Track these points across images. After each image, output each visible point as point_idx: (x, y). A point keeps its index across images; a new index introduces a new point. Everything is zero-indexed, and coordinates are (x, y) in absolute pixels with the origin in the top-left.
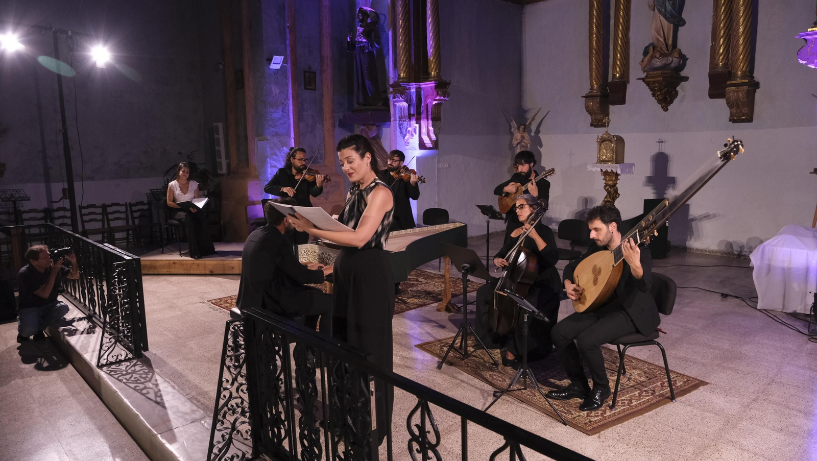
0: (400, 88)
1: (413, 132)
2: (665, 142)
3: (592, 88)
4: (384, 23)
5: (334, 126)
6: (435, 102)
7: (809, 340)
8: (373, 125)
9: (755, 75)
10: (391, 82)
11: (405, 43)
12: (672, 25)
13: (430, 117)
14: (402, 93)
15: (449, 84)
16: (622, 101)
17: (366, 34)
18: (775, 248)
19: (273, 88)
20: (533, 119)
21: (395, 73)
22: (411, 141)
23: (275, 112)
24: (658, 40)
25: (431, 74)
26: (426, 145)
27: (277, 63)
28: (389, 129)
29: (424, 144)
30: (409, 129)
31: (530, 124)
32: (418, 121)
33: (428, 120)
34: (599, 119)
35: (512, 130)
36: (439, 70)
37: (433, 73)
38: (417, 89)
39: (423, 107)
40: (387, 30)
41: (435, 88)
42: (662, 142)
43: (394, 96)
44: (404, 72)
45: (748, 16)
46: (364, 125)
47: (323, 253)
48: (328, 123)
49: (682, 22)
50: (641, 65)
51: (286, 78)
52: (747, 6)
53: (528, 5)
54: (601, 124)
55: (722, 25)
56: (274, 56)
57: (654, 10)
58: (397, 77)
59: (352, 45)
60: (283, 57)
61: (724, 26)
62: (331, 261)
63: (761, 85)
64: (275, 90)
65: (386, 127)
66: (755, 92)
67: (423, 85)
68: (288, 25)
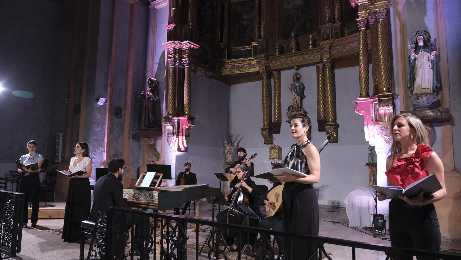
0: (169, 119)
1: (175, 142)
3: (264, 125)
4: (161, 87)
5: (129, 138)
6: (187, 127)
7: (374, 237)
8: (152, 138)
9: (337, 121)
10: (164, 116)
11: (173, 97)
12: (300, 98)
13: (184, 135)
14: (170, 122)
15: (194, 118)
16: (279, 132)
17: (152, 91)
18: (354, 196)
19: (97, 115)
20: (236, 140)
21: (166, 112)
22: (173, 147)
23: (97, 128)
24: (294, 104)
25: (185, 113)
27: (102, 102)
28: (161, 140)
29: (181, 149)
30: (173, 140)
31: (234, 142)
32: (178, 136)
33: (183, 136)
34: (269, 141)
35: (225, 145)
36: (190, 111)
37: (187, 112)
38: (178, 120)
39: (180, 129)
40: (162, 90)
41: (188, 120)
43: (165, 123)
44: (171, 111)
45: (332, 95)
46: (147, 138)
47: (135, 194)
48: (126, 136)
49: (304, 97)
50: (287, 115)
51: (105, 110)
52: (331, 91)
53: (233, 85)
54: (269, 143)
55: (321, 99)
56: (101, 98)
57: (291, 91)
58: (167, 113)
59: (144, 96)
60: (105, 99)
61: (322, 99)
62: (140, 197)
63: (340, 126)
64: (99, 116)
65: (159, 140)
66: (338, 129)
67: (182, 118)
68: (110, 83)
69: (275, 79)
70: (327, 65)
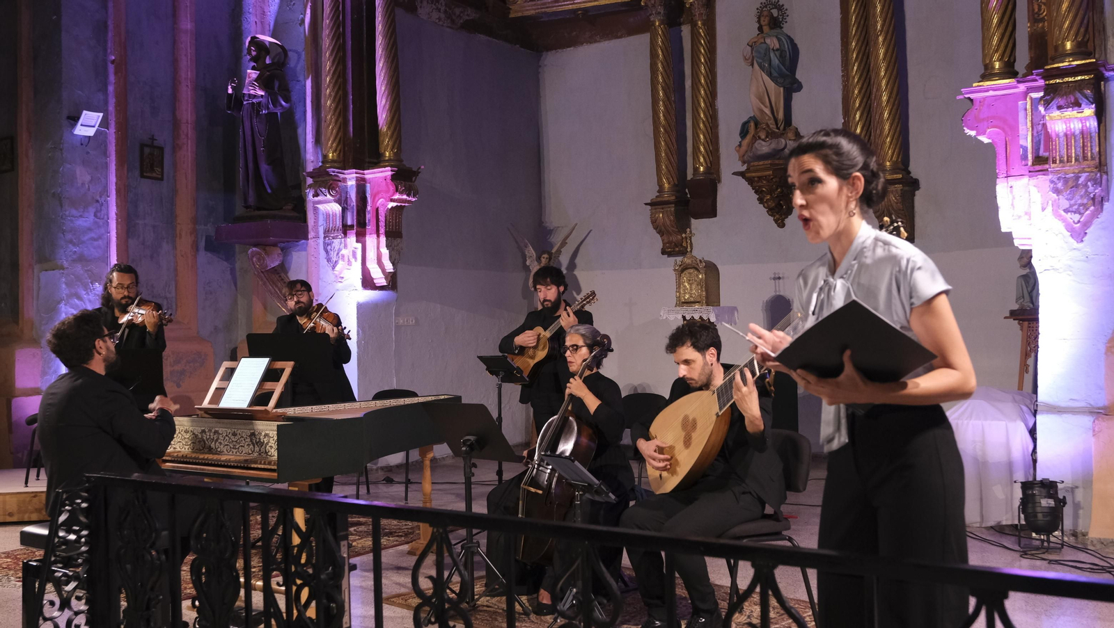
0: (327, 178)
1: (351, 257)
2: (783, 278)
3: (661, 190)
4: (296, 66)
5: (195, 247)
6: (391, 205)
7: (1021, 556)
8: (275, 245)
9: (911, 168)
10: (310, 168)
11: (337, 100)
12: (782, 89)
13: (382, 230)
14: (330, 188)
15: (416, 173)
16: (711, 212)
17: (263, 82)
18: (960, 422)
19: (78, 172)
20: (564, 243)
21: (317, 154)
22: (346, 274)
23: (81, 216)
24: (762, 111)
25: (383, 155)
26: (375, 281)
27: (89, 124)
28: (303, 253)
29: (372, 279)
30: (344, 252)
31: (559, 252)
32: (361, 237)
33: (378, 236)
34: (676, 244)
35: (528, 263)
36: (399, 149)
37: (387, 154)
38: (358, 180)
39: (369, 212)
40: (301, 78)
41: (392, 180)
42: (779, 278)
43: (316, 192)
44: (335, 151)
45: (893, 77)
46: (255, 246)
47: (203, 431)
48: (185, 242)
49: (796, 85)
50: (738, 151)
51: (105, 154)
52: (890, 62)
53: (549, 53)
54: (679, 251)
55: (856, 92)
56: (85, 112)
57: (752, 65)
58: (321, 159)
59: (237, 100)
60: (101, 115)
61: (860, 92)
62: (220, 443)
63: (922, 184)
64: (82, 175)
65: (299, 251)
66: (914, 195)
67: (370, 174)
68: (113, 58)
69: (696, 25)
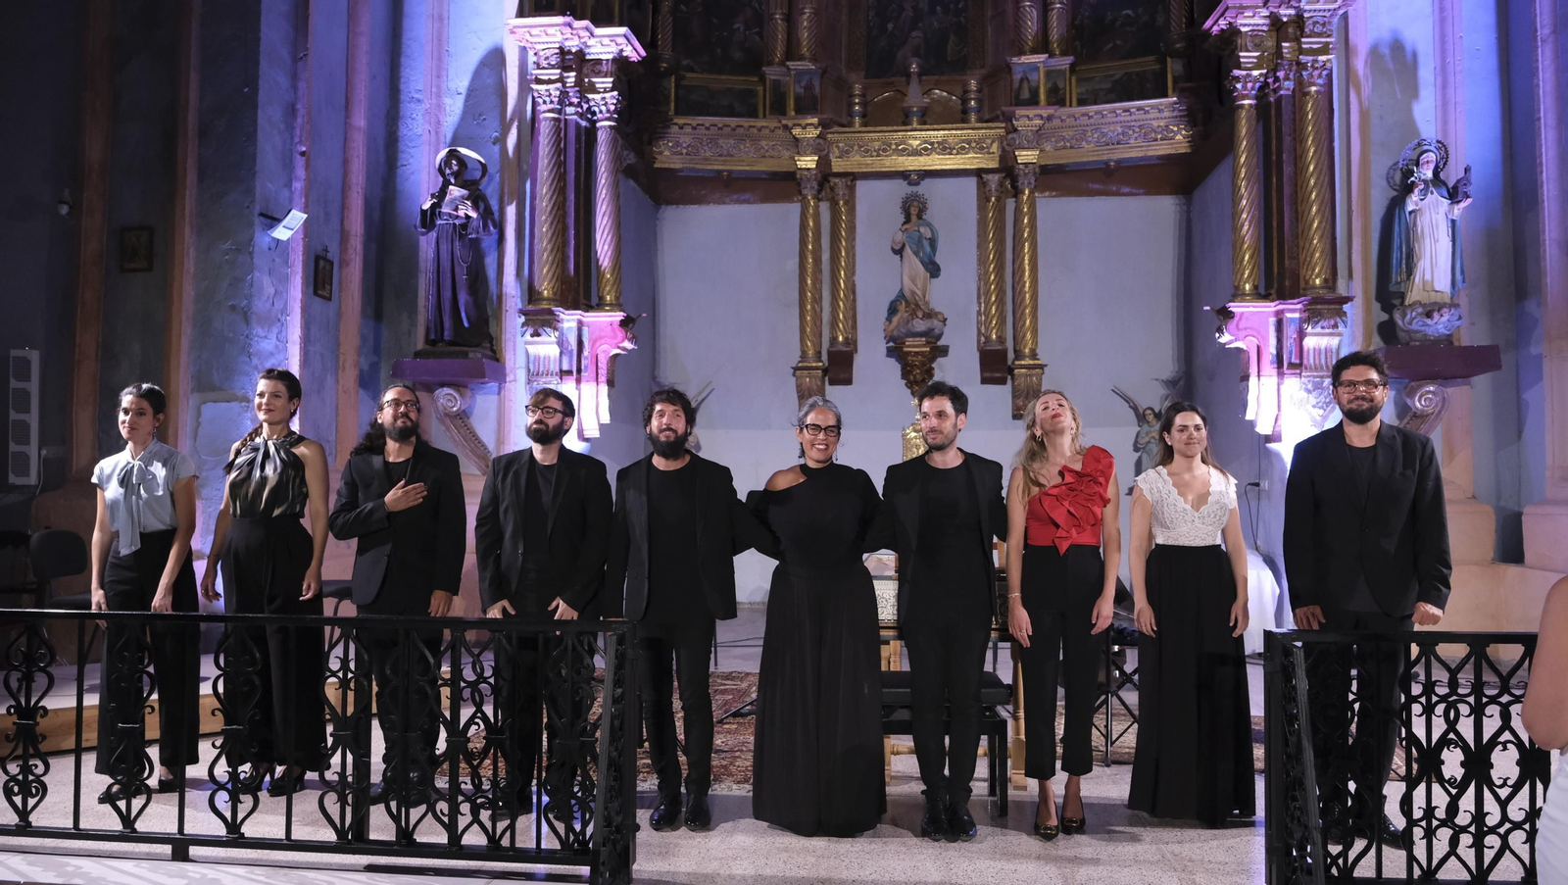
3: (804, 355)
6: (615, 352)
9: (1040, 356)
11: (556, 234)
12: (928, 274)
14: (552, 328)
15: (634, 321)
16: (847, 380)
17: (472, 201)
19: (265, 283)
23: (266, 337)
25: (605, 298)
26: (585, 433)
27: (290, 226)
29: (583, 430)
32: (579, 384)
33: (598, 384)
36: (620, 293)
37: (611, 298)
38: (581, 321)
39: (588, 358)
41: (620, 325)
43: (536, 331)
44: (551, 289)
46: (446, 385)
48: (348, 376)
49: (938, 272)
50: (883, 331)
51: (293, 261)
53: (669, 207)
56: (288, 213)
59: (432, 218)
63: (1046, 368)
64: (268, 286)
65: (485, 394)
67: (592, 318)
68: (304, 149)
69: (838, 204)
70: (1026, 182)
